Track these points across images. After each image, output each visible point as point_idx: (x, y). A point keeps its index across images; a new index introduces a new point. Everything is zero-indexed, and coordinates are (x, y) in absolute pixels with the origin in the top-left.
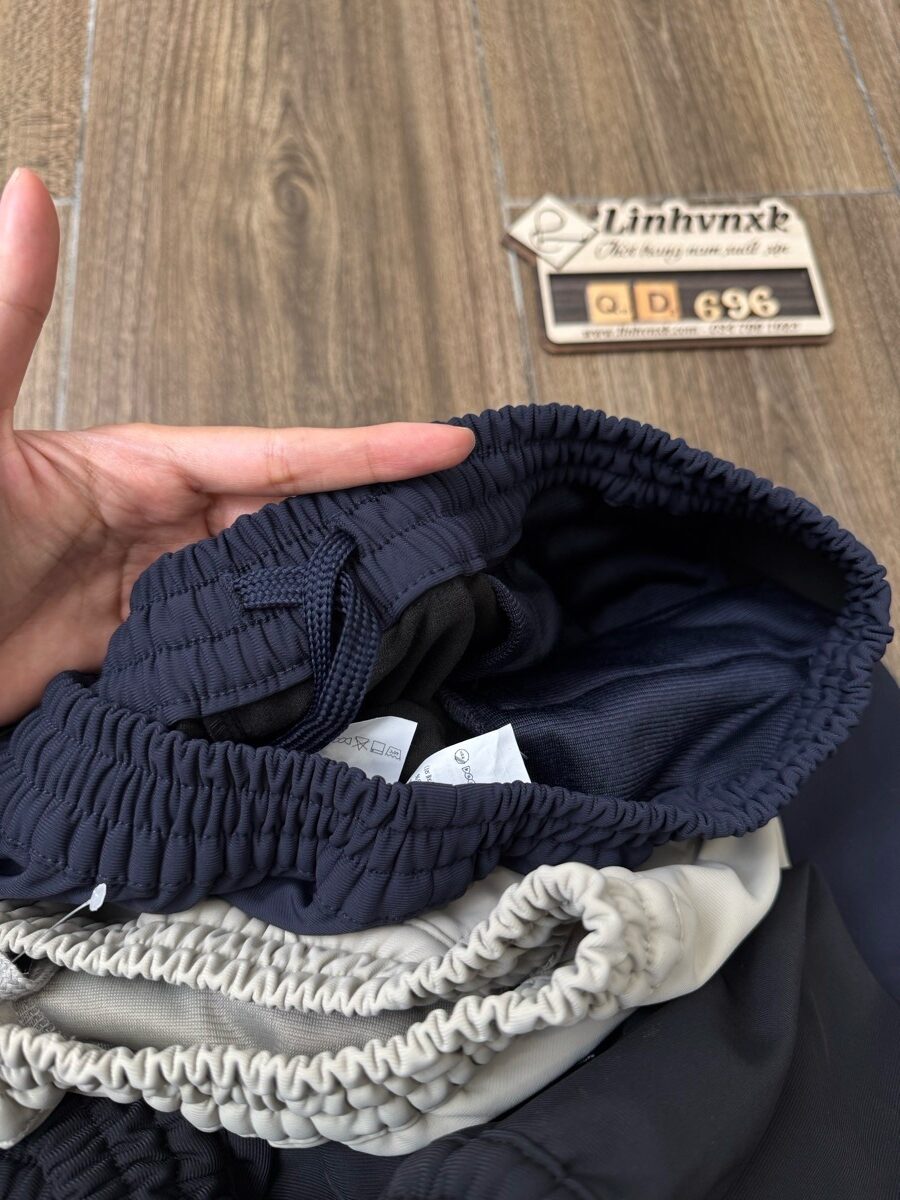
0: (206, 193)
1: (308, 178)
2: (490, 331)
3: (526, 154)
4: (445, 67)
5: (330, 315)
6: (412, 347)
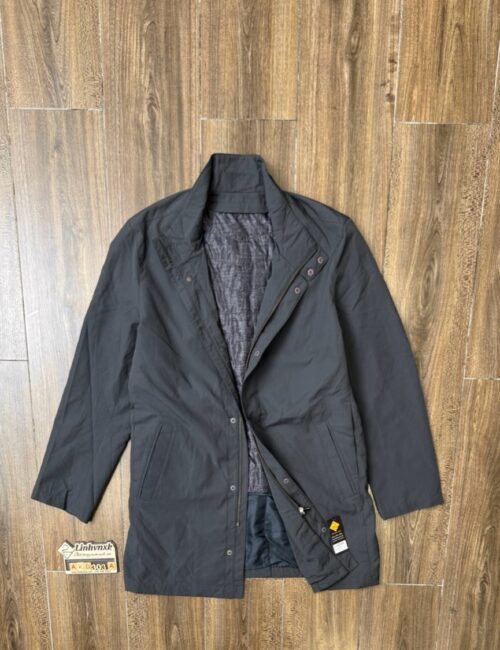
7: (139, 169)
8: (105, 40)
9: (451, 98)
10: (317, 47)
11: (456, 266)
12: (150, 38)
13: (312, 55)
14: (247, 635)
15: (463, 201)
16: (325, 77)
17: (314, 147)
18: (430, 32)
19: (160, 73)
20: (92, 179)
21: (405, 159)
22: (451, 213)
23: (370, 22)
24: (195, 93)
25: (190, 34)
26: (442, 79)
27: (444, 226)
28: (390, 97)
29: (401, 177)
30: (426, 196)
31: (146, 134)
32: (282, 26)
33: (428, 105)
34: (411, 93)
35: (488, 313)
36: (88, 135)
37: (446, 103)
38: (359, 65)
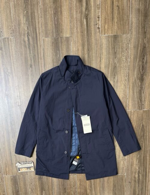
0: (22, 37)
1: (29, 35)
2: (41, 50)
3: (44, 33)
4: (39, 23)
5: (31, 49)
6: (36, 51)
7: (25, 54)
8: (13, 17)
9: (117, 27)
10: (76, 15)
11: (122, 77)
12: (27, 16)
13: (74, 18)
14: (66, 193)
15: (123, 57)
16: (79, 23)
17: (77, 44)
18: (109, 8)
19: (30, 26)
20: (12, 58)
21: (104, 46)
22: (120, 61)
23: (91, 7)
24: (41, 31)
25: (38, 14)
26: (114, 22)
27: (118, 65)
28: (99, 28)
29: (104, 51)
30: (112, 56)
31: (27, 44)
32: (65, 10)
33: (110, 30)
34: (105, 26)
35: (133, 90)
36: (10, 45)
37: (115, 29)
38: (88, 19)
